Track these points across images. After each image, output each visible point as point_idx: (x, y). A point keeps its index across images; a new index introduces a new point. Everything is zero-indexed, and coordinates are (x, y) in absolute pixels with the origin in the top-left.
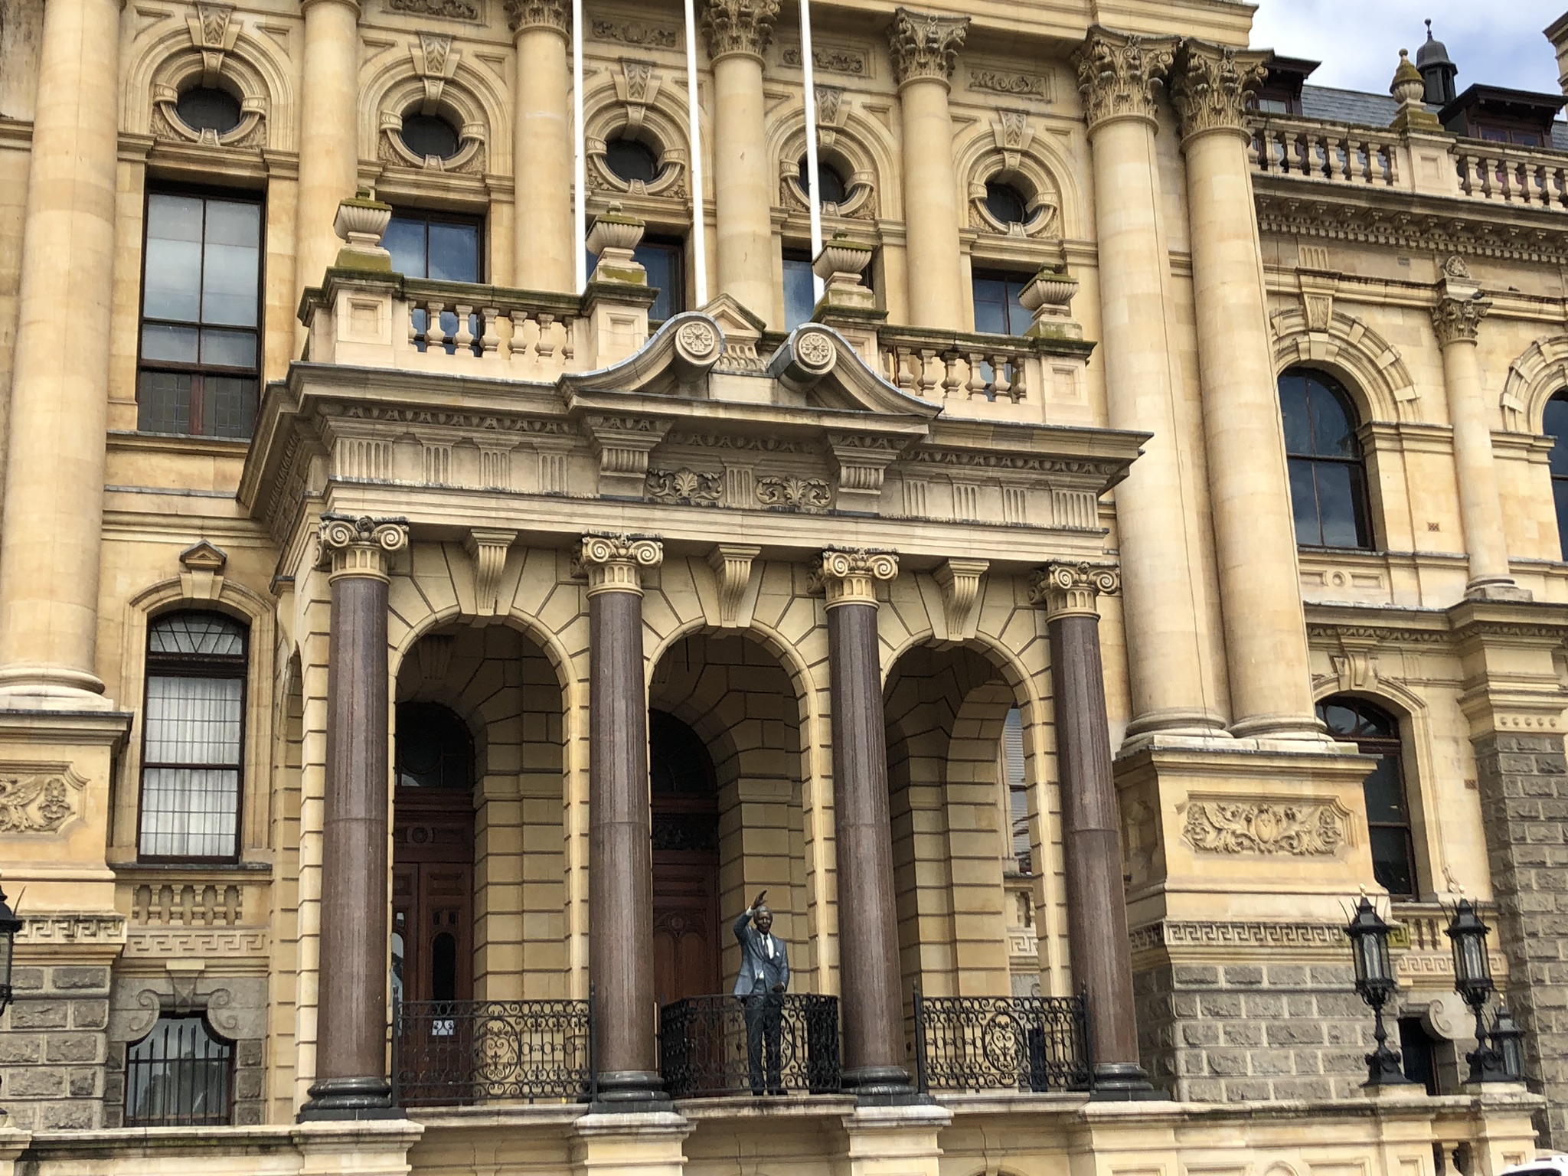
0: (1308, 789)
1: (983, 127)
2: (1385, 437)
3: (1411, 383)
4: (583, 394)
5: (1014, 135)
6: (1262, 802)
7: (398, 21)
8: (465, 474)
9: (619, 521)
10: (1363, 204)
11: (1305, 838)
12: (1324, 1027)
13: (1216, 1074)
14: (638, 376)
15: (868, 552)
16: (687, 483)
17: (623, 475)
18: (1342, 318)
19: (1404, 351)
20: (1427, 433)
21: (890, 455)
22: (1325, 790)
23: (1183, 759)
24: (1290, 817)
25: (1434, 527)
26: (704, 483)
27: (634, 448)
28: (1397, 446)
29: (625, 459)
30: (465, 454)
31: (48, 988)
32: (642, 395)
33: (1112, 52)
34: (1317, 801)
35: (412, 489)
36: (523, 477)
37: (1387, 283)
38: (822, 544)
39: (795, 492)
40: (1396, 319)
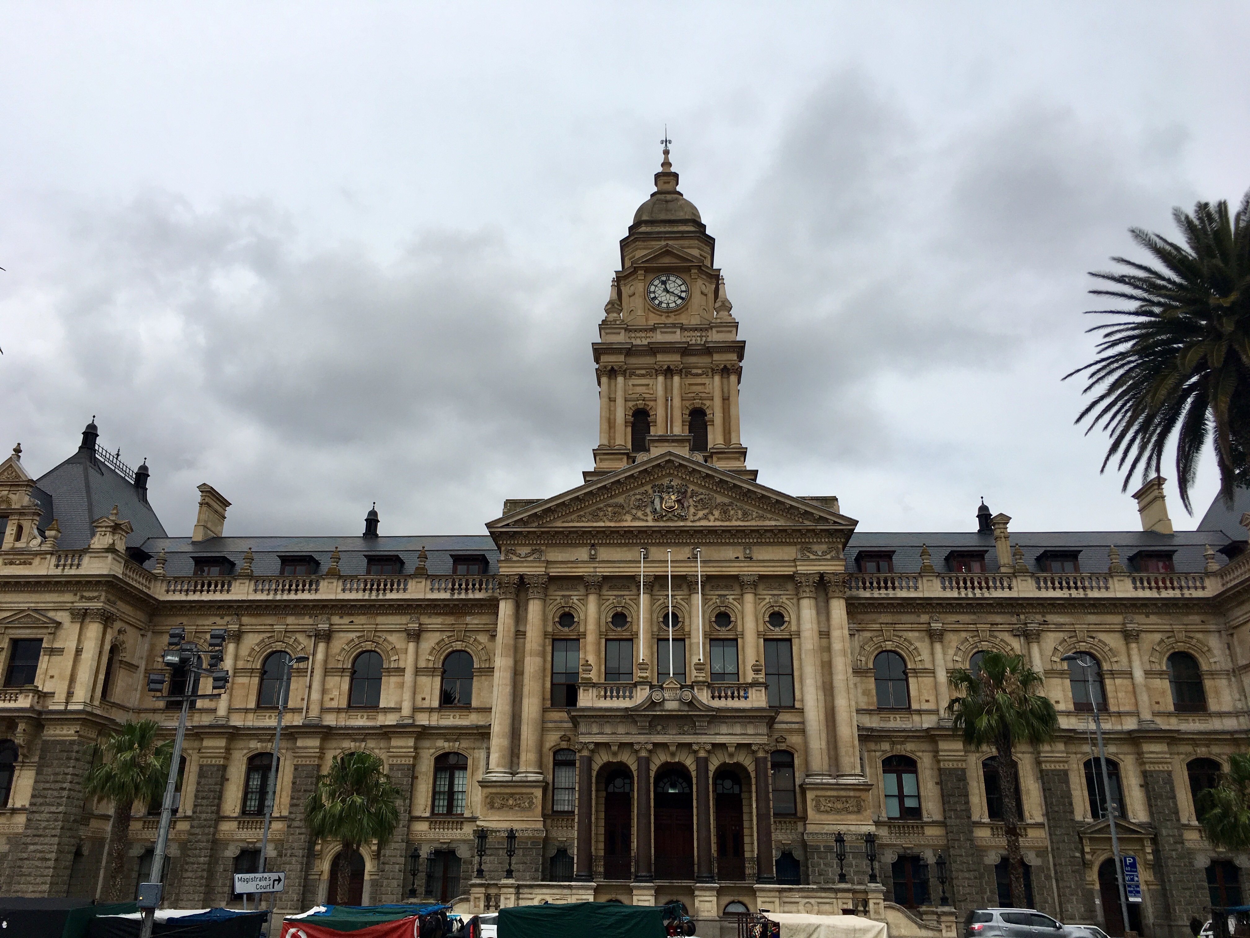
0: (852, 794)
1: (767, 601)
2: (911, 673)
3: (920, 655)
4: (631, 711)
5: (776, 602)
6: (838, 798)
7: (610, 593)
8: (608, 729)
9: (642, 739)
10: (899, 602)
11: (851, 808)
12: (854, 863)
13: (820, 875)
14: (643, 705)
15: (704, 743)
16: (659, 728)
17: (643, 728)
18: (898, 636)
19: (918, 644)
20: (925, 671)
21: (708, 719)
22: (858, 794)
23: (813, 786)
24: (847, 802)
25: (927, 701)
26: (663, 728)
27: (645, 722)
28: (915, 675)
29: (643, 724)
30: (608, 725)
31: (529, 846)
32: (644, 710)
33: (801, 578)
34: (855, 797)
35: (596, 734)
36: (621, 729)
37: (912, 624)
38: (692, 742)
39: (685, 729)
40: (916, 634)
